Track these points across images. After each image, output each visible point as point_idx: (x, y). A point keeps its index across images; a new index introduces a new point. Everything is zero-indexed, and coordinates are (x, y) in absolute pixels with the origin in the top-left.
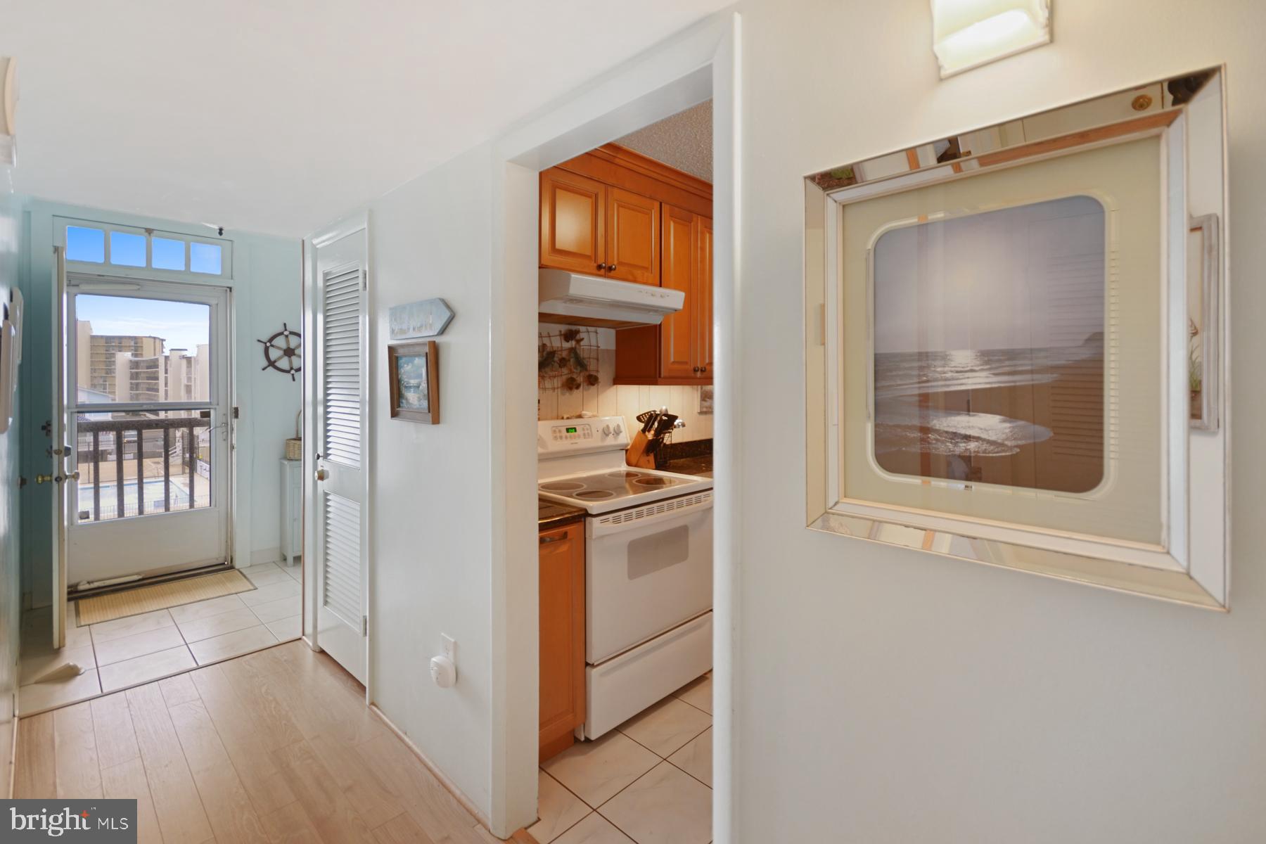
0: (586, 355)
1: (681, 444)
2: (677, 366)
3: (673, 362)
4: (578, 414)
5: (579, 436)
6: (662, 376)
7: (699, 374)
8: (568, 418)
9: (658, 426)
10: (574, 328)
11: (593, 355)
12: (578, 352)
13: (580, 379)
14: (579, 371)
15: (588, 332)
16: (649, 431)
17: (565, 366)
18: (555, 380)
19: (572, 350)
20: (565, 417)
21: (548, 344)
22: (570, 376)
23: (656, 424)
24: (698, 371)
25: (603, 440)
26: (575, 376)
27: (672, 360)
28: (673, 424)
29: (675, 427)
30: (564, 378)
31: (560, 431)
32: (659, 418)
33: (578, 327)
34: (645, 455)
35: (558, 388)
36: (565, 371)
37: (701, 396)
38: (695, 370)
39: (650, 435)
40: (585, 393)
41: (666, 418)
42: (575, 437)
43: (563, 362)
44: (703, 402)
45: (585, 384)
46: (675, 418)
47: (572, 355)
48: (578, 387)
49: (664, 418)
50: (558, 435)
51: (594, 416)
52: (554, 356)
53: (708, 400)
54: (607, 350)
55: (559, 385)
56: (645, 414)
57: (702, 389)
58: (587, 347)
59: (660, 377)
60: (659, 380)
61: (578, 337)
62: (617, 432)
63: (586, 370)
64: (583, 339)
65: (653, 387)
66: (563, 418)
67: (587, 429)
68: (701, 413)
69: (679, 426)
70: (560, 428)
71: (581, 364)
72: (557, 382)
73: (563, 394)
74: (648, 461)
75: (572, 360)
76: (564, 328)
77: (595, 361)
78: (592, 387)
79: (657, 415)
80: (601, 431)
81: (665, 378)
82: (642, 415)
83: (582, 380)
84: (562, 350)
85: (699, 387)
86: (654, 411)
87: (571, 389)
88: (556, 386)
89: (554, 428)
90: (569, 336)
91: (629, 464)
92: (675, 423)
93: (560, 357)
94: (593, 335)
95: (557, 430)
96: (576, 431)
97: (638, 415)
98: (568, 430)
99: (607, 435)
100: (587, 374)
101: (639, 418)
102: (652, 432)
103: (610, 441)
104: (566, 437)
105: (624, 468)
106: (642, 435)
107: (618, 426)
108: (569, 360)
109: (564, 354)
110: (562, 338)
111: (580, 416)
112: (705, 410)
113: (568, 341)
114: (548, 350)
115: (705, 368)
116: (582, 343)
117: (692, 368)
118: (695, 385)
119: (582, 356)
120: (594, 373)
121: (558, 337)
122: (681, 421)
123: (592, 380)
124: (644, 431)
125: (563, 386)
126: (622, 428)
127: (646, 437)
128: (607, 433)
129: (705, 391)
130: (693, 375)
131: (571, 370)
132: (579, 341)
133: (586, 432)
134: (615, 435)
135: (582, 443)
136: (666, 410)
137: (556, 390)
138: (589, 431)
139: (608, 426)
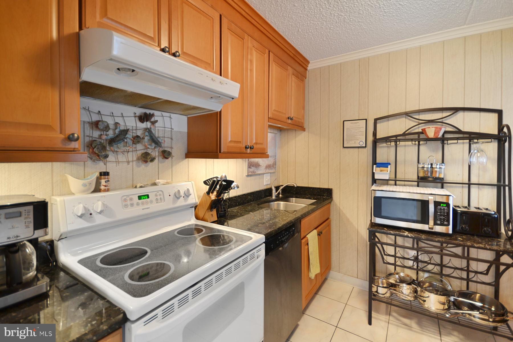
0: (161, 135)
1: (235, 197)
2: (232, 144)
3: (231, 141)
4: (153, 182)
5: (151, 202)
6: (222, 152)
7: (249, 150)
8: (141, 187)
9: (219, 189)
10: (148, 111)
11: (168, 134)
12: (153, 132)
13: (155, 153)
14: (153, 147)
15: (163, 116)
16: (212, 193)
17: (139, 142)
18: (130, 154)
19: (148, 130)
20: (138, 186)
21: (122, 123)
22: (143, 151)
23: (218, 187)
24: (248, 148)
25: (174, 202)
26: (149, 151)
27: (230, 140)
28: (231, 186)
29: (232, 189)
30: (139, 153)
31: (131, 199)
32: (220, 183)
33: (152, 112)
34: (210, 210)
35: (133, 161)
36: (139, 147)
37: (248, 165)
38: (246, 148)
39: (213, 196)
40: (160, 165)
41: (225, 183)
42: (147, 203)
43: (137, 139)
44: (249, 169)
45: (160, 158)
46: (232, 182)
47: (147, 134)
48: (152, 160)
49: (224, 183)
50: (129, 203)
51: (168, 183)
52: (126, 134)
53: (252, 167)
54: (180, 132)
55: (135, 159)
56: (209, 179)
57: (248, 160)
58: (162, 128)
59: (220, 152)
60: (220, 154)
61: (153, 120)
62: (187, 195)
63: (160, 146)
64: (156, 121)
65: (216, 160)
66: (136, 187)
67: (160, 195)
68: (248, 176)
69: (234, 187)
70: (130, 196)
71: (155, 141)
72: (132, 156)
73: (138, 166)
74: (212, 215)
75: (147, 138)
76: (140, 111)
77: (170, 140)
78: (167, 160)
79: (218, 181)
80: (172, 194)
81: (224, 153)
82: (207, 180)
83: (157, 155)
84: (136, 130)
85: (247, 159)
86: (217, 177)
87: (146, 162)
88: (130, 159)
89: (125, 197)
90: (144, 118)
91: (197, 218)
92: (232, 186)
93: (134, 135)
94: (167, 120)
95: (128, 198)
96: (148, 197)
97: (205, 180)
98: (140, 198)
99: (178, 198)
100: (161, 149)
101: (205, 183)
102: (215, 193)
103: (181, 202)
104: (138, 204)
105: (193, 221)
106: (207, 196)
107: (188, 190)
108: (143, 138)
109: (139, 133)
110: (137, 119)
111: (155, 184)
112: (250, 174)
113: (143, 122)
114: (122, 128)
115: (253, 146)
116: (157, 125)
117: (244, 146)
118: (244, 158)
119: (157, 136)
120: (169, 150)
121: (133, 118)
122: (236, 184)
123: (166, 155)
124: (208, 193)
125: (138, 159)
126: (191, 191)
127: (210, 197)
128: (178, 196)
129: (250, 161)
130: (245, 151)
131: (145, 146)
132: (154, 123)
133: (159, 197)
134: (185, 197)
135: (153, 207)
136: (226, 177)
137: (131, 164)
138: (162, 197)
139: (179, 191)
